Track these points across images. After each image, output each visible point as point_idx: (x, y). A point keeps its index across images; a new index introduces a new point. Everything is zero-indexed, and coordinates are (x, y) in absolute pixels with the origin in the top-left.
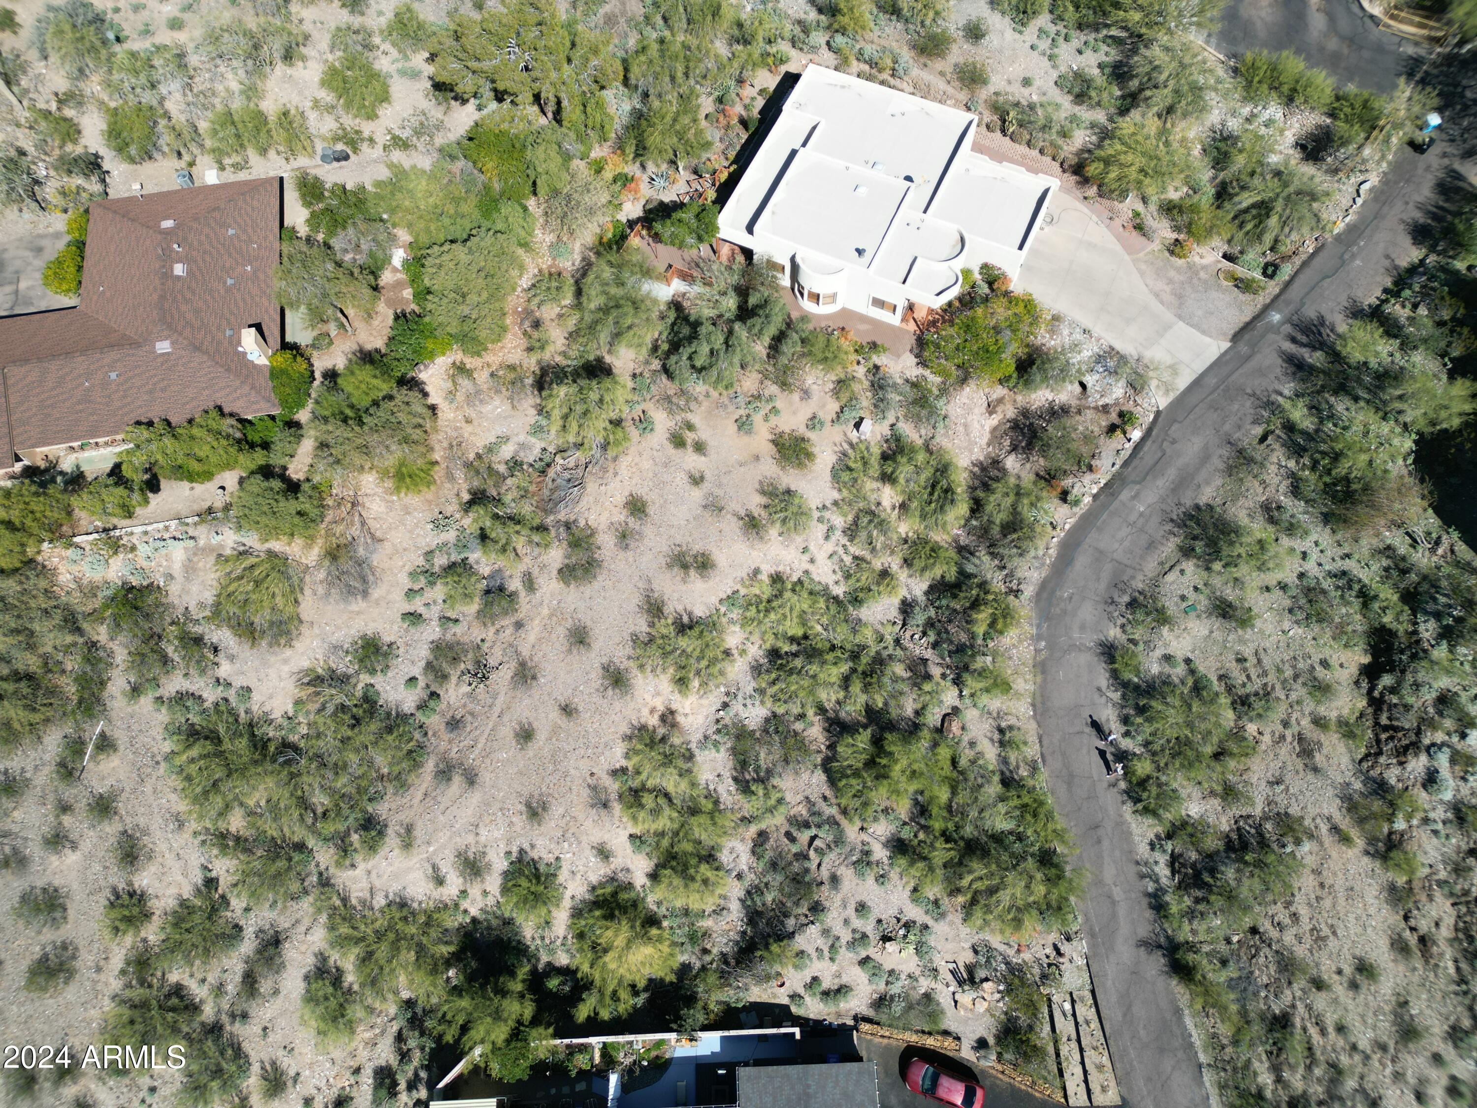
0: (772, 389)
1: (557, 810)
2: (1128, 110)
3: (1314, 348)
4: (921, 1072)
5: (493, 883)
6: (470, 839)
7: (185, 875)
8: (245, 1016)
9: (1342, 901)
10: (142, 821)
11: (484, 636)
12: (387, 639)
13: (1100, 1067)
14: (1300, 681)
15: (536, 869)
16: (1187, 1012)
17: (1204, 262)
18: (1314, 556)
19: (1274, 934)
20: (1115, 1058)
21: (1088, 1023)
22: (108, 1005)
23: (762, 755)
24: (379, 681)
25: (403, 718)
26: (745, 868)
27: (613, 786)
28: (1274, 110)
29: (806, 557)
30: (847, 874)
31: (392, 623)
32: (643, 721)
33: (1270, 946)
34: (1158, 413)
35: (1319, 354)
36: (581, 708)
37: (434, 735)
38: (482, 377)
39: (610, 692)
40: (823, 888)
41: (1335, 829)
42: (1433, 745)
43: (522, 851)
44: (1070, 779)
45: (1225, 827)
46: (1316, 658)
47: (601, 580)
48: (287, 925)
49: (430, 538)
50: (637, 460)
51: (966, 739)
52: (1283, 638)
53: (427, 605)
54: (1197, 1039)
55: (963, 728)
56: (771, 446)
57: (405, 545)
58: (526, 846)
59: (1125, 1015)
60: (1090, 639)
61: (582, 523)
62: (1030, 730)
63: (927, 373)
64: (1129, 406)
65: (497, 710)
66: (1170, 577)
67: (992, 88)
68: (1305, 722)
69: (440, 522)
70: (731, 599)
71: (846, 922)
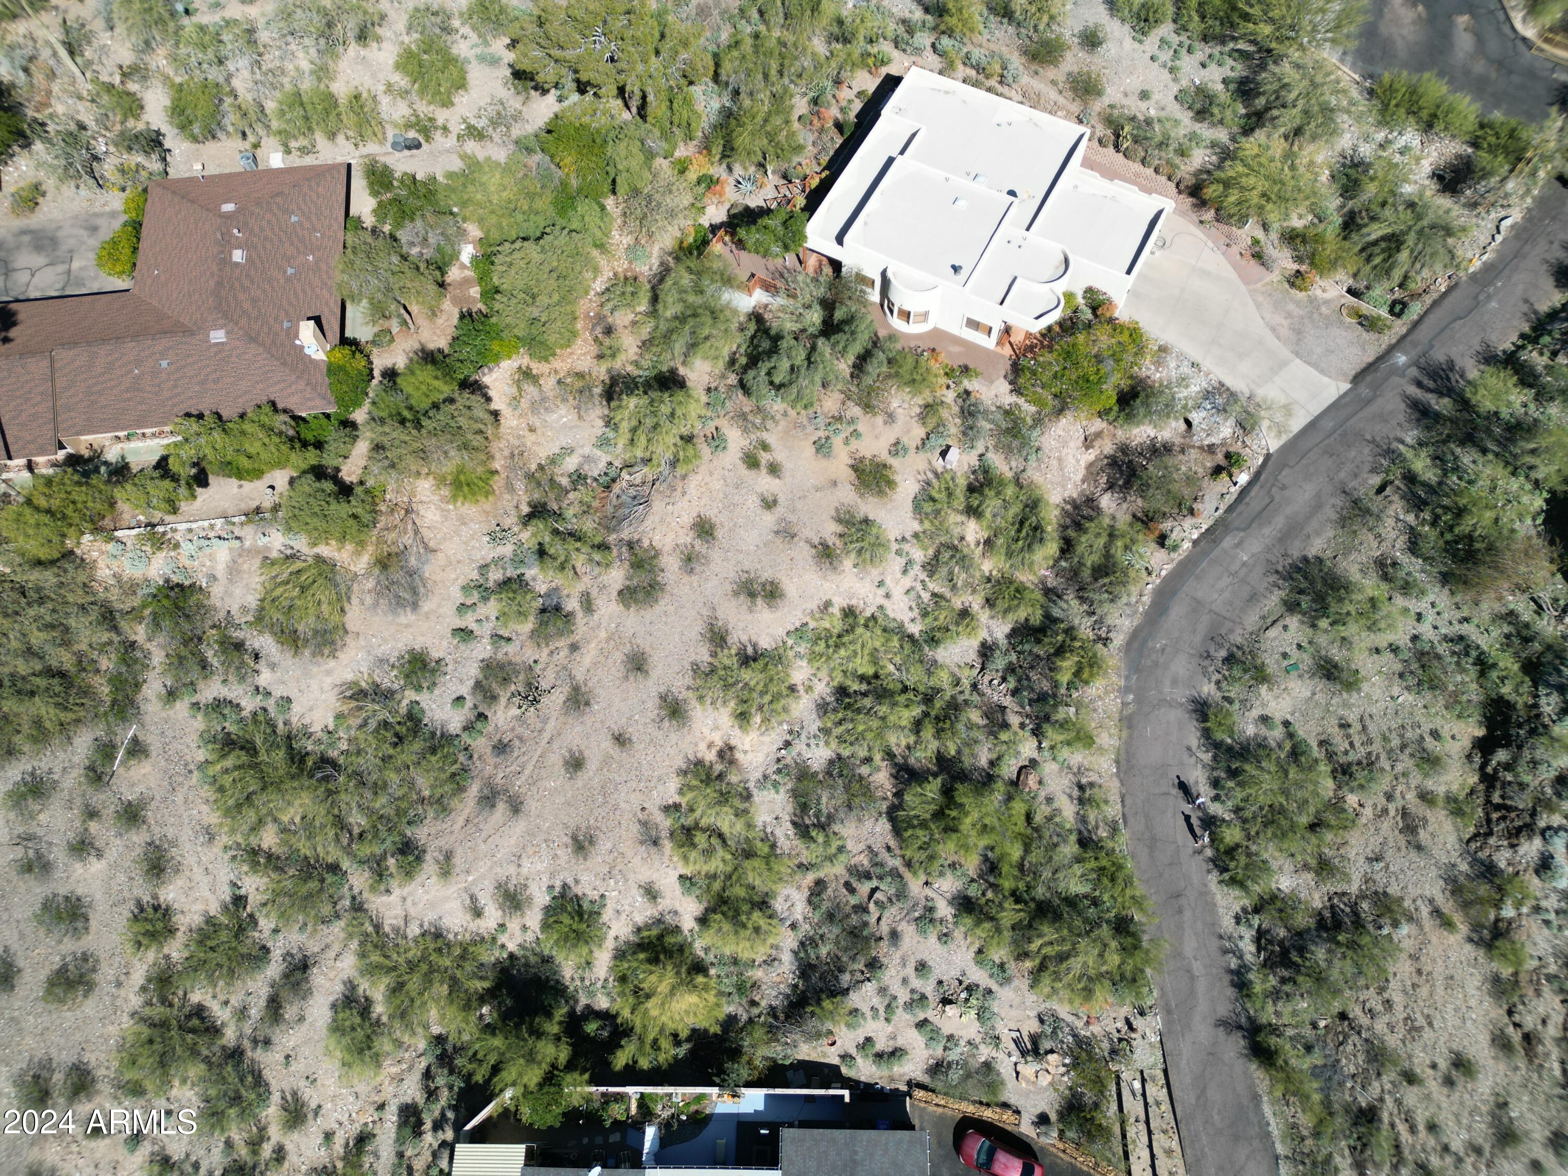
0: (855, 410)
1: (604, 845)
2: (1252, 130)
3: (1441, 394)
4: (977, 1145)
5: (534, 918)
6: (512, 870)
7: (213, 891)
8: (267, 1042)
9: (1440, 990)
10: (170, 832)
11: (537, 657)
12: (435, 654)
13: (1169, 1152)
14: (1407, 751)
15: (580, 906)
16: (1265, 1099)
17: (1327, 296)
18: (1430, 617)
19: (1364, 1020)
20: (1186, 1143)
21: (1158, 1104)
22: (127, 1022)
23: (824, 800)
24: (424, 699)
25: (448, 739)
26: (800, 917)
27: (665, 823)
28: (1411, 137)
29: (881, 592)
30: (908, 931)
31: (442, 638)
32: (699, 755)
33: (1359, 1033)
34: (1268, 457)
35: (1446, 401)
36: (634, 739)
37: (480, 758)
38: (549, 383)
39: (666, 723)
40: (881, 944)
41: (1437, 912)
42: (1549, 828)
43: (565, 886)
44: (1152, 843)
45: (1317, 904)
46: (1426, 728)
47: (664, 604)
48: (316, 950)
49: (486, 551)
50: (707, 479)
51: (1042, 794)
52: (1391, 704)
53: (479, 621)
54: (1275, 1128)
55: (1040, 782)
56: (850, 471)
57: (459, 557)
58: (570, 881)
59: (1198, 1098)
60: (1182, 695)
61: (646, 543)
62: (1112, 788)
63: (1021, 401)
64: (1236, 447)
65: (546, 736)
66: (1272, 633)
67: (1106, 100)
68: (1411, 796)
69: (497, 535)
70: (799, 632)
71: (905, 981)
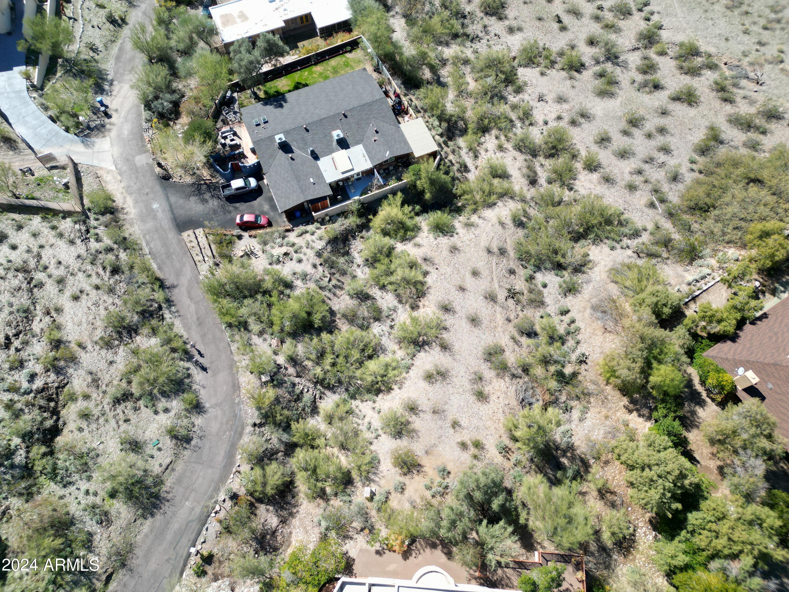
5: (458, 225)
6: (477, 232)
7: (582, 186)
8: (526, 161)
11: (524, 313)
12: (570, 297)
13: (191, 242)
14: (96, 416)
15: (443, 234)
16: (156, 269)
18: (81, 495)
19: (117, 301)
20: (185, 246)
21: (197, 255)
22: (574, 141)
23: (366, 311)
24: (560, 280)
25: (538, 268)
26: (357, 269)
27: (425, 268)
29: (376, 409)
30: (309, 269)
31: (572, 306)
32: (426, 299)
33: (119, 296)
34: (180, 580)
36: (457, 292)
37: (518, 266)
39: (447, 302)
40: (319, 263)
41: (84, 348)
42: (29, 393)
44: (215, 340)
45: (138, 338)
46: (86, 432)
47: (480, 352)
48: (532, 189)
49: (583, 349)
50: (496, 425)
51: (269, 341)
52: (104, 439)
53: (562, 321)
55: (271, 345)
56: (421, 463)
57: (592, 339)
58: (451, 238)
59: (182, 260)
60: (212, 412)
61: (507, 379)
62: (237, 356)
63: (340, 550)
64: (200, 582)
65: (495, 281)
66: (168, 461)
68: (94, 395)
70: (408, 368)
71: (305, 254)
